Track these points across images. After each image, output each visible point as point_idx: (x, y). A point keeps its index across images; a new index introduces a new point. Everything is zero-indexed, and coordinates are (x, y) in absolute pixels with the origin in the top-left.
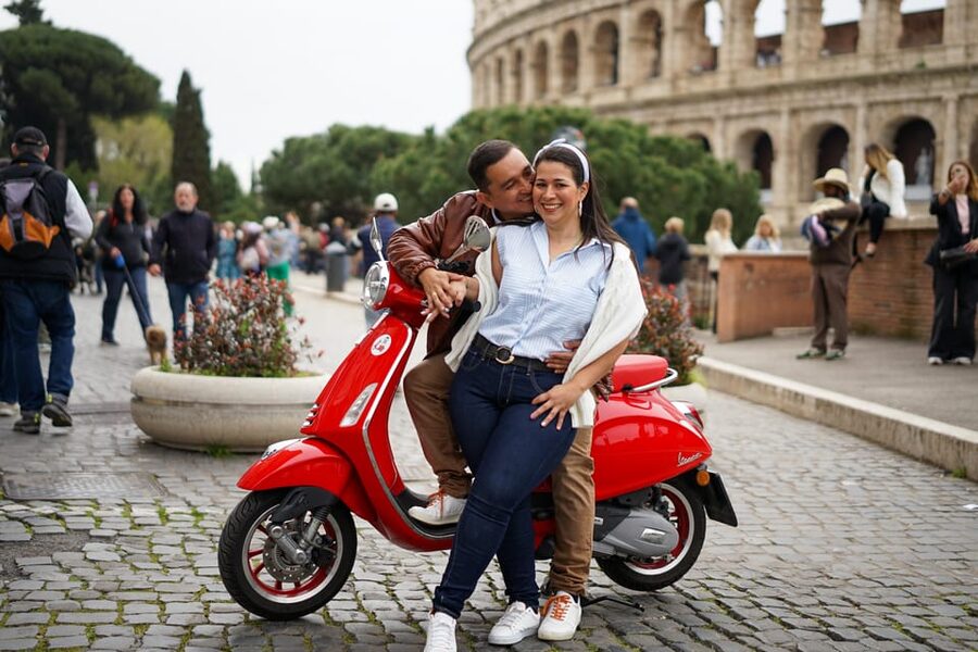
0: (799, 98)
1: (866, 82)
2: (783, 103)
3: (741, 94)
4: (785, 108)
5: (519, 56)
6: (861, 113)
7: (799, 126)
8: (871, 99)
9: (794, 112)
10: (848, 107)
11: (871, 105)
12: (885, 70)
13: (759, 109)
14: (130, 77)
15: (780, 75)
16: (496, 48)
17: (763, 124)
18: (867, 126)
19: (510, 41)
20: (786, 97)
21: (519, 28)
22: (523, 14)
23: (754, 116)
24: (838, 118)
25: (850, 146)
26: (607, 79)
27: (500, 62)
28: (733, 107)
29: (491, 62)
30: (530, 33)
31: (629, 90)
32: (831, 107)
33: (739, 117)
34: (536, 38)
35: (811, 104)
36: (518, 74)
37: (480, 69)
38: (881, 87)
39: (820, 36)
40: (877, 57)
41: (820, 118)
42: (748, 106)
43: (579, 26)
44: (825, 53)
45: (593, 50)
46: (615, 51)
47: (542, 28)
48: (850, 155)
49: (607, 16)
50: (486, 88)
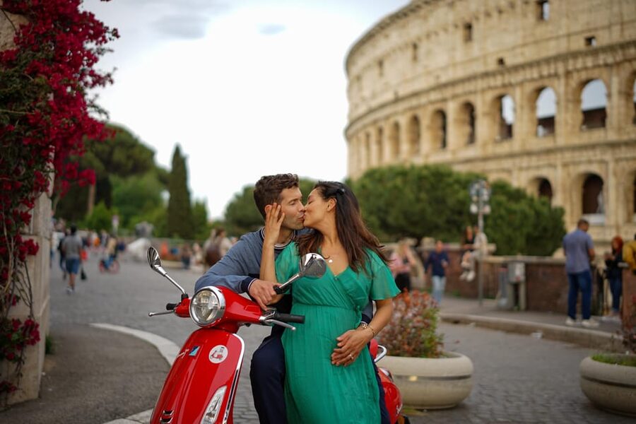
0: (568, 156)
1: (613, 145)
2: (558, 159)
3: (529, 154)
4: (559, 163)
5: (380, 131)
6: (611, 166)
7: (569, 175)
8: (617, 156)
9: (565, 165)
10: (603, 162)
11: (617, 161)
12: (625, 138)
13: (541, 163)
14: (136, 151)
15: (555, 142)
16: (365, 126)
17: (545, 173)
18: (615, 174)
19: (375, 122)
20: (559, 156)
21: (380, 114)
22: (383, 106)
23: (538, 167)
24: (595, 169)
25: (605, 186)
26: (439, 145)
27: (368, 136)
28: (525, 162)
29: (362, 136)
30: (387, 118)
31: (454, 152)
32: (590, 162)
33: (528, 168)
34: (392, 120)
35: (577, 159)
36: (380, 143)
37: (354, 140)
38: (623, 149)
39: (580, 117)
40: (620, 130)
41: (583, 169)
42: (534, 161)
43: (420, 113)
44: (584, 127)
45: (429, 128)
46: (444, 128)
47: (396, 114)
48: (605, 193)
49: (438, 106)
50: (359, 152)
